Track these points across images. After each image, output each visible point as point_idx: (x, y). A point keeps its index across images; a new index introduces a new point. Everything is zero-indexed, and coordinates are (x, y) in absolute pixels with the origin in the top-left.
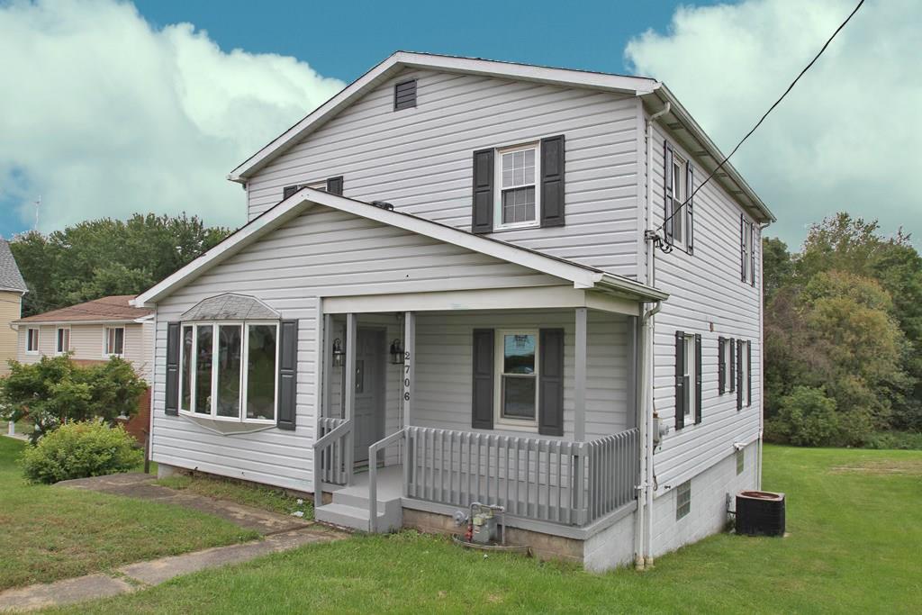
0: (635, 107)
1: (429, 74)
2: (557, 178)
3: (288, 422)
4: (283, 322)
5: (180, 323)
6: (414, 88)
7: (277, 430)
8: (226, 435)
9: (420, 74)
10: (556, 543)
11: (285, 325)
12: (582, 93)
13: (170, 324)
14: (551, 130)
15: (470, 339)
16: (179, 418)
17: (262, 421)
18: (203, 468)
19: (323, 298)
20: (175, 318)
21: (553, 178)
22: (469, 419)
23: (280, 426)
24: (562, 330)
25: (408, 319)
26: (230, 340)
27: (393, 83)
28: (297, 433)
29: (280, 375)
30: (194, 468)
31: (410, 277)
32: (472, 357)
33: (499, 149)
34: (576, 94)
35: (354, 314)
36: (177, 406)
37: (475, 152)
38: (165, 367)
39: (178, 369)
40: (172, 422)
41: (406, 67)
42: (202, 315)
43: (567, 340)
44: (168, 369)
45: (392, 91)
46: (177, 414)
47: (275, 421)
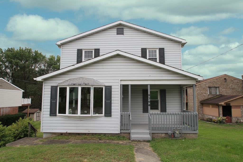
0: (180, 45)
1: (127, 28)
2: (163, 57)
3: (108, 114)
4: (106, 87)
5: (58, 86)
6: (123, 30)
7: (104, 117)
8: (81, 121)
9: (125, 27)
10: (191, 135)
11: (107, 87)
12: (168, 40)
13: (52, 87)
14: (161, 47)
15: (142, 92)
16: (57, 117)
17: (97, 115)
18: (69, 131)
19: (121, 80)
20: (55, 85)
21: (162, 57)
22: (142, 111)
24: (165, 90)
26: (86, 91)
27: (117, 28)
28: (112, 117)
29: (105, 101)
30: (65, 132)
31: (151, 76)
32: (142, 96)
33: (148, 49)
34: (167, 40)
35: (131, 85)
36: (56, 113)
37: (141, 48)
38: (50, 101)
39: (56, 101)
40: (53, 118)
41: (120, 25)
42: (72, 84)
43: (167, 92)
44: (51, 101)
45: (116, 30)
46: (56, 115)
47: (103, 115)
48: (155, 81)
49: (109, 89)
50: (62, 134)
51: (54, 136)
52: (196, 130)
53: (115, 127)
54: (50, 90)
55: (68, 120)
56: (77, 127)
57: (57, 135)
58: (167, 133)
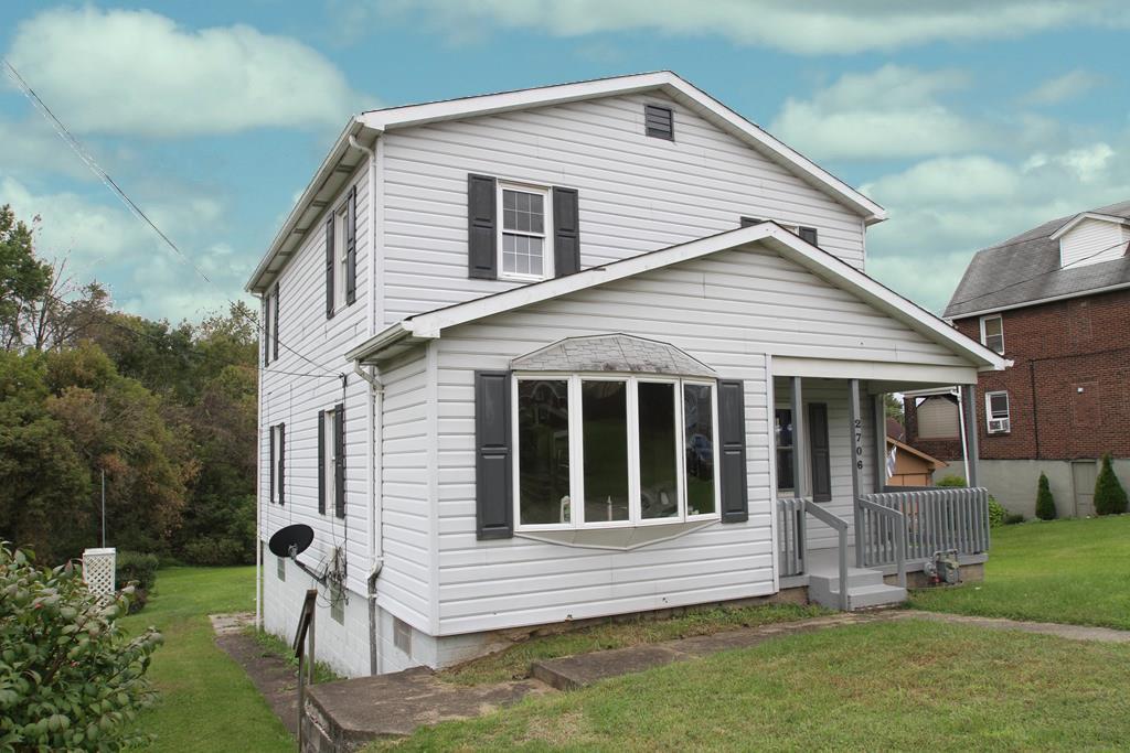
3: (736, 511)
4: (721, 382)
5: (510, 372)
6: (671, 119)
7: (721, 526)
8: (628, 551)
9: (679, 107)
11: (724, 385)
13: (481, 376)
14: (807, 221)
16: (515, 541)
17: (698, 516)
18: (580, 613)
19: (772, 357)
20: (497, 365)
23: (726, 519)
24: (825, 405)
25: (855, 387)
27: (645, 101)
28: (749, 523)
29: (722, 451)
31: (863, 345)
35: (802, 379)
36: (509, 522)
37: (742, 218)
38: (474, 453)
39: (509, 455)
40: (497, 550)
41: (660, 91)
42: (596, 363)
43: (829, 414)
44: (480, 455)
45: (641, 109)
46: (509, 535)
47: (717, 514)
48: (876, 366)
49: (733, 392)
50: (535, 633)
51: (497, 648)
52: (981, 552)
53: (760, 568)
54: (470, 393)
55: (569, 552)
56: (612, 584)
57: (511, 644)
58: (922, 571)
